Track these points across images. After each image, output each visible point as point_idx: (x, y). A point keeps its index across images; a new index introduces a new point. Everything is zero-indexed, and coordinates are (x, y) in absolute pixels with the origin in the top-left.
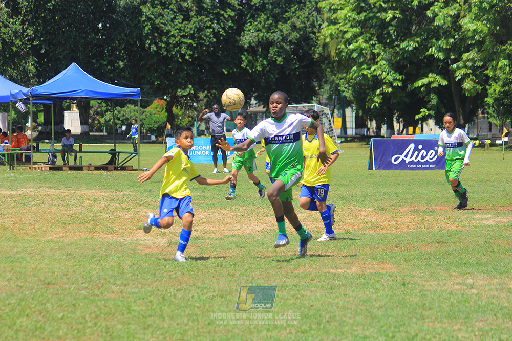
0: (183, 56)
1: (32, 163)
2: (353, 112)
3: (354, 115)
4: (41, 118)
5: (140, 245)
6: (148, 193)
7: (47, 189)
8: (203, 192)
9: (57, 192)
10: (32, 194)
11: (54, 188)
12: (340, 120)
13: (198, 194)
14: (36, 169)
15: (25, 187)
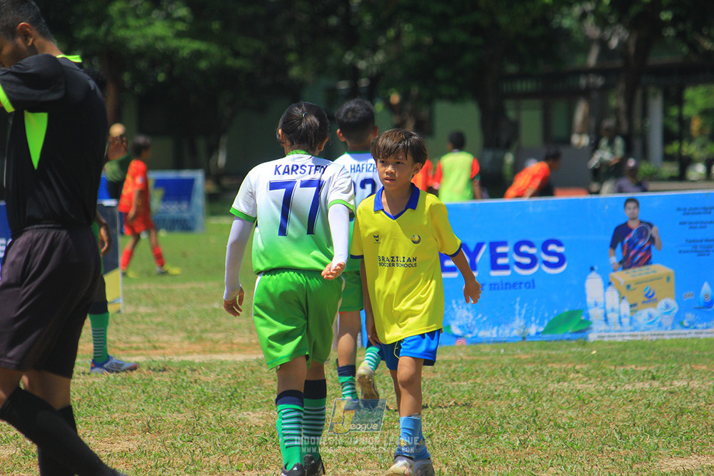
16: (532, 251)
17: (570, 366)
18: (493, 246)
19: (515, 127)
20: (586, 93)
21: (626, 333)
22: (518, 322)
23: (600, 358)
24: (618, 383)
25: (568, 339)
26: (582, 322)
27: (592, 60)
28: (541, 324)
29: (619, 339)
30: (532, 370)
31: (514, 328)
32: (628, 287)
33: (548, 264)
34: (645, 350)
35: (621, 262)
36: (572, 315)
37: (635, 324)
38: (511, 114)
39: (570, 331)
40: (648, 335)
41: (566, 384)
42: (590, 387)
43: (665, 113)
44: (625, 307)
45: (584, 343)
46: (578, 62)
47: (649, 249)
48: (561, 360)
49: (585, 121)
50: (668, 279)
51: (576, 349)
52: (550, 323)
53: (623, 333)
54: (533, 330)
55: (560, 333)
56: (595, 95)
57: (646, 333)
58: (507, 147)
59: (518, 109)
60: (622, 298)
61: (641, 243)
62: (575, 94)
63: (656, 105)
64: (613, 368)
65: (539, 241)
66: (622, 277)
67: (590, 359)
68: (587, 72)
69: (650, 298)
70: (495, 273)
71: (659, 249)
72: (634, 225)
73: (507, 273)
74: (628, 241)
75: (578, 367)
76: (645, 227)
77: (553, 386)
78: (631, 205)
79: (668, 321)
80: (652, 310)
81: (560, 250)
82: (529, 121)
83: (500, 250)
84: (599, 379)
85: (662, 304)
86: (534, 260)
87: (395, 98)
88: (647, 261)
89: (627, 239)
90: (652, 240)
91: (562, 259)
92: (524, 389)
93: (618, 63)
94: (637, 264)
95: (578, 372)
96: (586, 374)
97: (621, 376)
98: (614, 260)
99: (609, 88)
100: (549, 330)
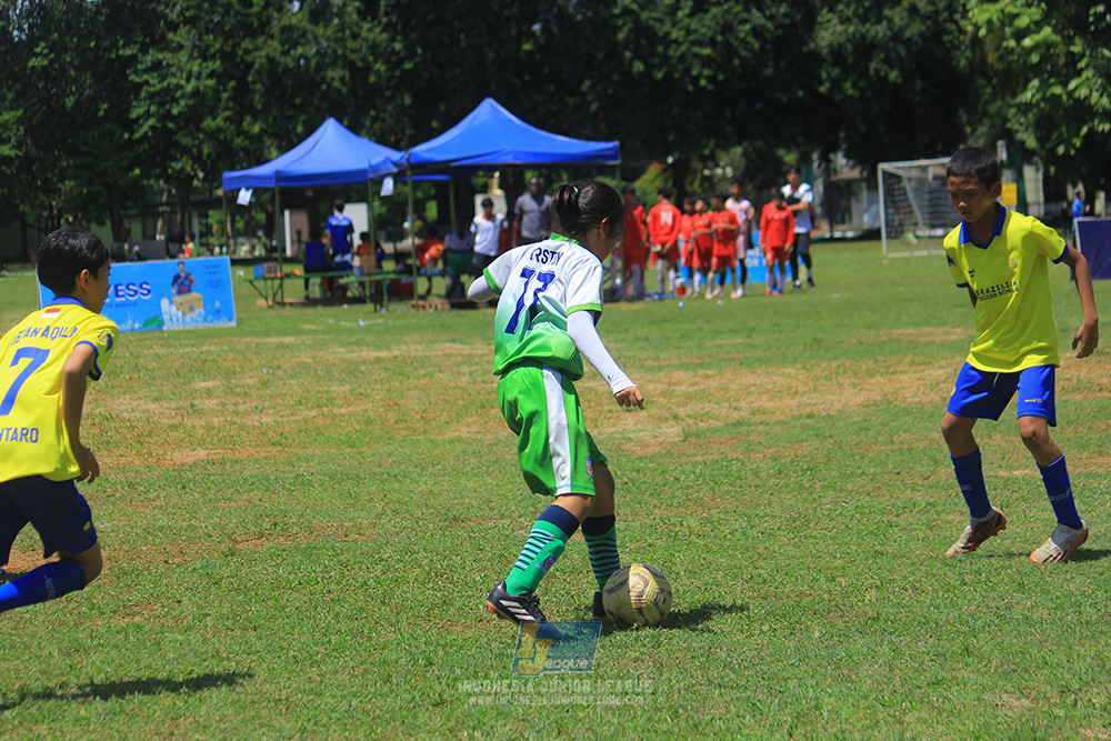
0: (695, 80)
1: (416, 297)
2: (1037, 170)
3: (1040, 175)
4: (432, 210)
5: (630, 440)
6: (642, 344)
7: (447, 345)
8: (749, 336)
9: (466, 350)
10: (421, 354)
11: (462, 342)
12: (1013, 187)
13: (738, 341)
14: (424, 307)
15: (406, 343)
16: (135, 288)
17: (154, 342)
18: (116, 287)
19: (129, 232)
20: (162, 215)
21: (181, 326)
22: (129, 322)
23: (168, 338)
24: (177, 349)
25: (153, 330)
26: (160, 321)
27: (164, 199)
28: (140, 323)
29: (178, 329)
31: (128, 326)
32: (181, 303)
33: (143, 294)
34: (190, 334)
35: (177, 292)
36: (154, 319)
37: (185, 322)
38: (127, 225)
39: (154, 326)
40: (191, 326)
41: (152, 351)
42: (162, 351)
43: (200, 223)
44: (180, 314)
45: (161, 331)
46: (157, 199)
47: (190, 286)
48: (149, 339)
49: (162, 228)
50: (200, 300)
51: (157, 334)
52: (145, 322)
53: (179, 326)
54: (136, 326)
55: (150, 326)
56: (166, 216)
58: (125, 241)
59: (130, 224)
60: (178, 309)
61: (186, 283)
62: (158, 215)
63: (195, 222)
64: (174, 342)
65: (138, 283)
66: (178, 299)
67: (164, 339)
69: (192, 309)
70: (118, 299)
71: (195, 285)
72: (183, 275)
73: (123, 299)
75: (158, 343)
76: (188, 276)
77: (146, 352)
78: (181, 265)
79: (200, 319)
80: (192, 315)
81: (148, 287)
82: (136, 228)
83: (120, 288)
84: (168, 348)
85: (197, 312)
86: (136, 292)
87: (71, 219)
88: (189, 291)
89: (179, 281)
90: (191, 281)
91: (149, 291)
92: (132, 354)
93: (177, 200)
94: (185, 293)
95: (158, 345)
96: (162, 346)
97: (178, 346)
98: (174, 291)
99: (173, 212)
100: (145, 325)
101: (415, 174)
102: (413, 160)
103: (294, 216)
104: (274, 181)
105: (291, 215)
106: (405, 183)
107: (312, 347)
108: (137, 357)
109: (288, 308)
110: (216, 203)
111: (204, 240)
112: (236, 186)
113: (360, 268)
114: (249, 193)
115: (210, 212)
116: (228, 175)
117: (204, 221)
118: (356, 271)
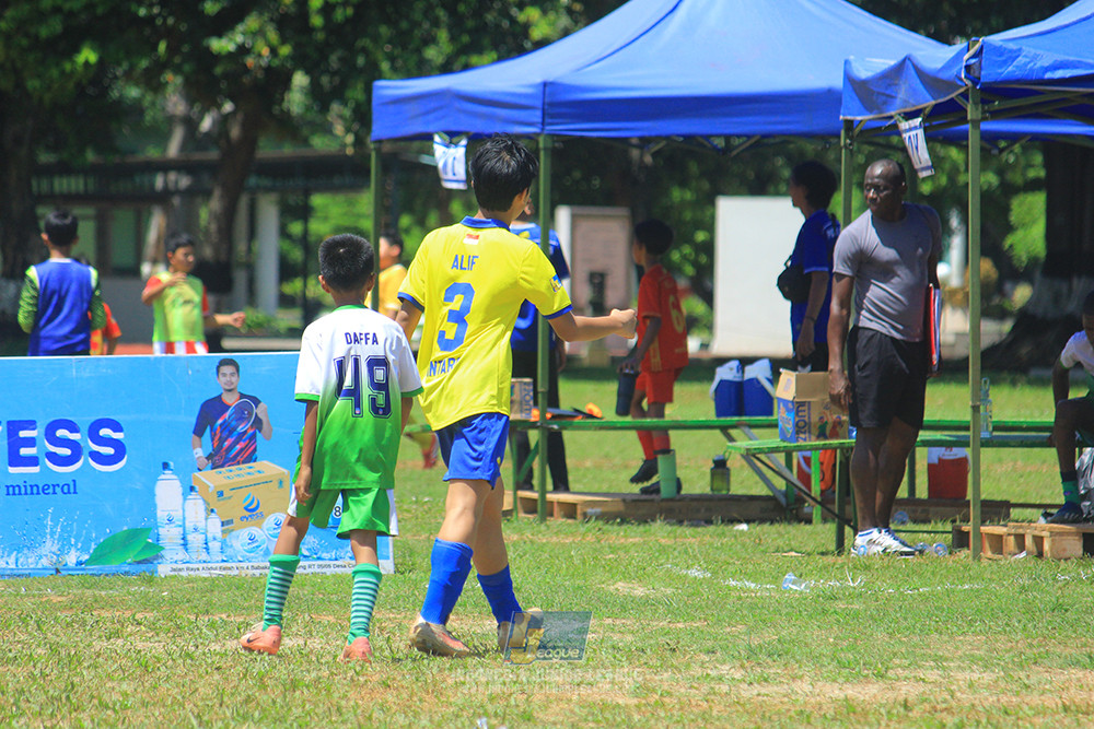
1: (971, 510)
7: (1074, 673)
14: (997, 543)
15: (939, 660)
16: (75, 437)
17: (128, 614)
18: (14, 427)
20: (163, 198)
21: (214, 565)
22: (50, 545)
23: (174, 602)
24: (200, 641)
25: (126, 573)
26: (148, 546)
27: (173, 149)
28: (84, 549)
29: (205, 574)
30: (68, 620)
31: (43, 556)
32: (221, 494)
33: (96, 457)
34: (242, 591)
35: (209, 457)
36: (134, 535)
37: (229, 551)
39: (129, 561)
40: (247, 569)
41: (120, 642)
42: (155, 647)
43: (284, 233)
45: (150, 580)
47: (253, 437)
48: (111, 604)
50: (281, 482)
51: (138, 588)
52: (100, 547)
53: (210, 565)
54: (71, 559)
55: (113, 564)
56: (176, 201)
57: (244, 565)
61: (240, 429)
62: (147, 200)
64: (192, 618)
65: (84, 422)
66: (212, 479)
67: (158, 604)
68: (165, 166)
69: (253, 511)
70: (15, 471)
71: (268, 438)
72: (231, 399)
73: (33, 471)
74: (221, 425)
75: (139, 616)
76: (248, 404)
77: (99, 645)
78: (227, 369)
80: (255, 531)
81: (118, 437)
83: (25, 434)
84: (171, 635)
86: (77, 450)
88: (248, 455)
89: (220, 421)
90: (258, 423)
91: (120, 450)
92: (54, 649)
93: (213, 155)
94: (234, 461)
95: (139, 624)
96: (152, 627)
97: (204, 630)
98: (199, 453)
99: (196, 193)
100: (97, 558)
101: (996, 115)
102: (990, 73)
103: (585, 226)
104: (536, 116)
105: (574, 219)
106: (959, 141)
107: (634, 654)
108: (74, 661)
109: (558, 521)
110: (342, 173)
111: (294, 287)
112: (417, 128)
113: (798, 406)
114: (459, 152)
115: (317, 200)
116: (391, 87)
117: (296, 228)
118: (780, 414)
